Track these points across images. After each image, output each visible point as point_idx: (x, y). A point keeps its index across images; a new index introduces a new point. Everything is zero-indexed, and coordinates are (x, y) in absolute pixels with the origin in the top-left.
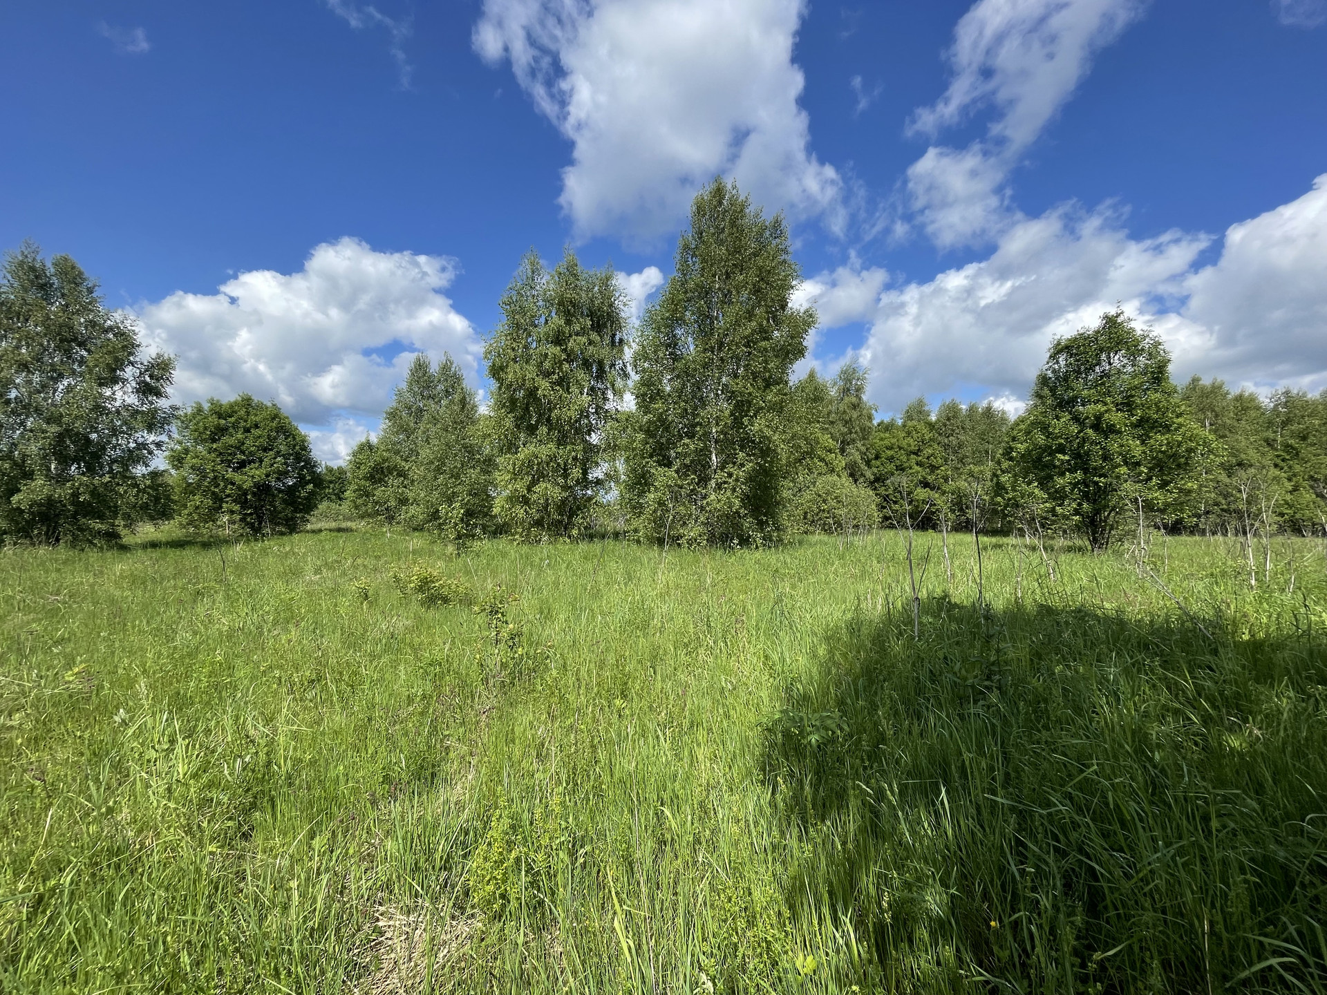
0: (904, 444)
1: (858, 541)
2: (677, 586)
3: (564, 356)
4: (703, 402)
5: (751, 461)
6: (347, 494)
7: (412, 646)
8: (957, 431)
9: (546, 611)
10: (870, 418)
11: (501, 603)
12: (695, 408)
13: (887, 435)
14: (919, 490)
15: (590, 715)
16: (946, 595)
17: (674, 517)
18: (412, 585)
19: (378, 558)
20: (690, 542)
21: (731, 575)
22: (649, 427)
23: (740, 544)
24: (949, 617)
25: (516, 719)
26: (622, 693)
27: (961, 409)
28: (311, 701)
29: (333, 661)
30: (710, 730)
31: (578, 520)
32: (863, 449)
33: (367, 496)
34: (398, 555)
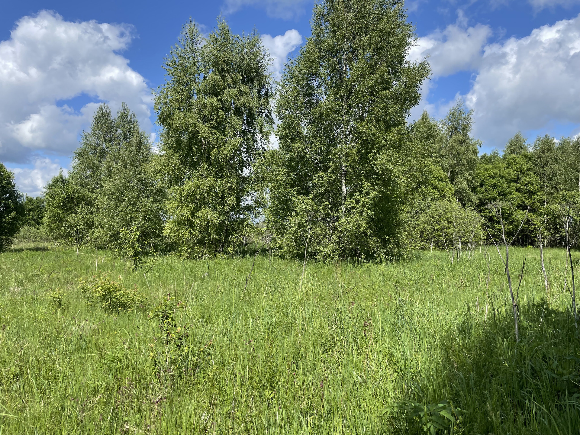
0: (505, 173)
1: (467, 255)
2: (315, 294)
3: (220, 105)
4: (335, 142)
5: (375, 190)
6: (44, 220)
7: (97, 346)
8: (551, 162)
9: (207, 316)
10: (475, 152)
11: (171, 309)
12: (328, 147)
13: (490, 166)
14: (519, 212)
15: (244, 404)
16: (544, 303)
17: (312, 236)
18: (98, 295)
19: (69, 272)
20: (325, 257)
21: (361, 285)
22: (290, 163)
23: (366, 258)
24: (547, 321)
25: (184, 408)
26: (271, 385)
27: (554, 143)
28: (16, 391)
29: (32, 358)
30: (344, 417)
31: (233, 239)
32: (470, 178)
33: (60, 221)
34: (86, 269)
